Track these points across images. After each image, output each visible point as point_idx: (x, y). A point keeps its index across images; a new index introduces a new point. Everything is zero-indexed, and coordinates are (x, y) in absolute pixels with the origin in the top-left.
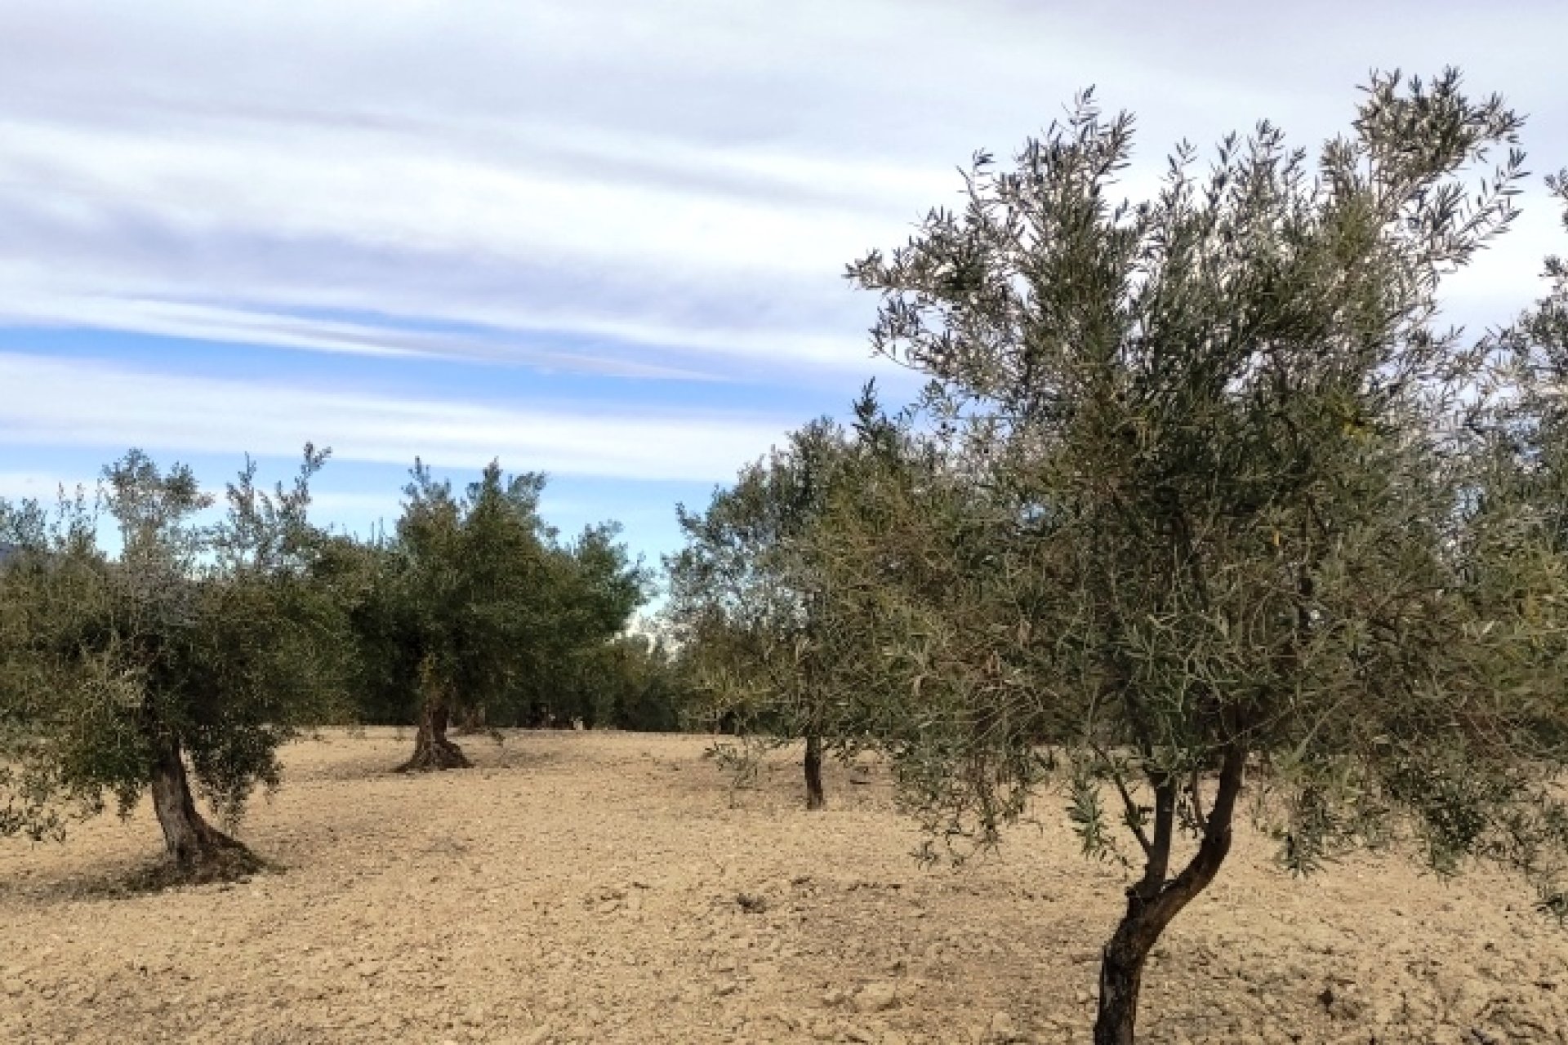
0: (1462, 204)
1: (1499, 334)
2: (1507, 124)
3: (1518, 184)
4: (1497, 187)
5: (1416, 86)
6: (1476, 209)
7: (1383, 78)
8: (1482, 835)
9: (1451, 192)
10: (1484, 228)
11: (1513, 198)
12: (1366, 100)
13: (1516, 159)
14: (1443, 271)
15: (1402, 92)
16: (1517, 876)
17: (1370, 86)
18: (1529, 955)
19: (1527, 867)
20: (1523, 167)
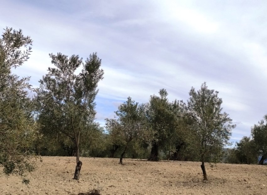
0: (20, 55)
1: (25, 78)
2: (30, 42)
3: (30, 53)
4: (26, 53)
5: (15, 32)
6: (22, 56)
7: (9, 28)
8: (14, 169)
9: (19, 52)
10: (23, 59)
11: (29, 55)
12: (5, 32)
13: (30, 49)
14: (17, 66)
15: (12, 32)
16: (20, 176)
17: (6, 29)
18: (28, 191)
19: (21, 175)
20: (31, 50)
